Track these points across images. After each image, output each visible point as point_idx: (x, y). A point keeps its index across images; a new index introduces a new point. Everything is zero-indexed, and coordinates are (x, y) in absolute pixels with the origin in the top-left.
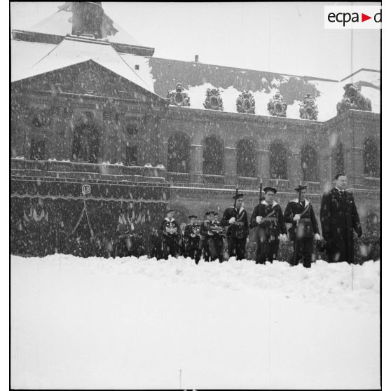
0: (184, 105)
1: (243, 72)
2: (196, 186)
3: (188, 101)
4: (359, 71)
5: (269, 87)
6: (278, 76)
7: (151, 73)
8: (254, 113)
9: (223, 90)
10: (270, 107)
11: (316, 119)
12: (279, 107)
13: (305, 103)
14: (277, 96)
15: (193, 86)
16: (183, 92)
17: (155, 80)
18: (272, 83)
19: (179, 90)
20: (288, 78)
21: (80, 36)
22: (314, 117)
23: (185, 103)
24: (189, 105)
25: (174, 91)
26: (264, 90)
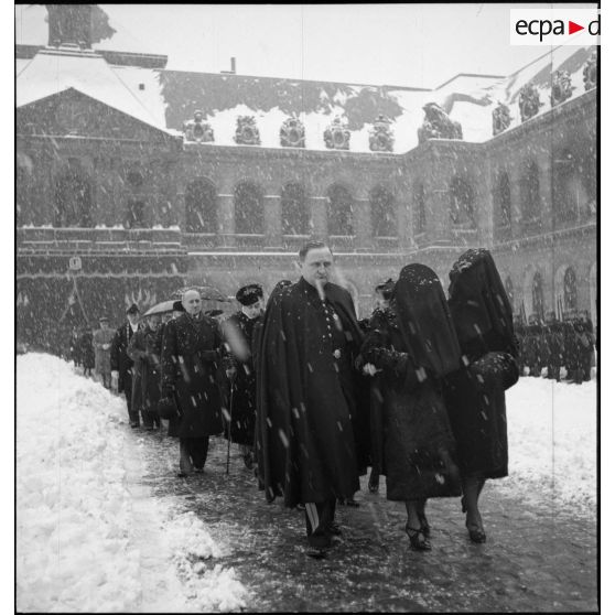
0: (205, 140)
1: (295, 85)
2: (227, 250)
3: (211, 135)
4: (455, 78)
5: (330, 106)
6: (345, 88)
7: (162, 94)
8: (304, 146)
9: (264, 113)
10: (327, 136)
11: (391, 150)
12: (339, 135)
13: (375, 128)
14: (337, 121)
15: (221, 110)
16: (203, 123)
17: (167, 105)
18: (335, 99)
19: (197, 120)
20: (358, 89)
21: (61, 48)
22: (390, 148)
23: (208, 137)
24: (213, 140)
25: (192, 122)
26: (323, 110)
